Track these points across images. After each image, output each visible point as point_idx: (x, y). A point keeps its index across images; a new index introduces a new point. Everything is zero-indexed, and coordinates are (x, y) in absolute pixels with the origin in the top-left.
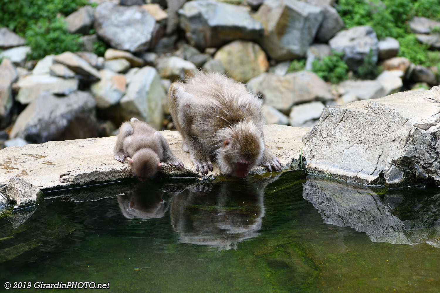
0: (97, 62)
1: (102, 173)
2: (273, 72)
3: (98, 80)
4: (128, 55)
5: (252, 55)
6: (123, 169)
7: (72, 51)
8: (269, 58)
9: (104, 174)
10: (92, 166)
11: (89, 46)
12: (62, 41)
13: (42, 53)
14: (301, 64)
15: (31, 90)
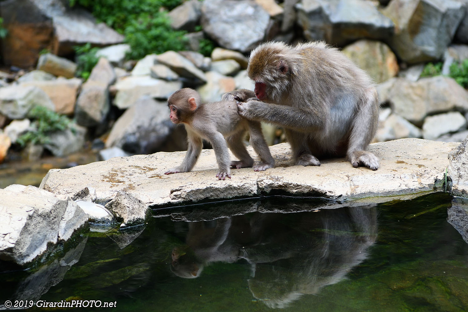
0: (203, 62)
1: (217, 189)
2: (404, 76)
3: (204, 83)
4: (238, 55)
5: (379, 57)
6: (240, 185)
7: (175, 50)
8: (399, 60)
9: (219, 191)
10: (206, 181)
11: (194, 45)
12: (164, 39)
13: (142, 51)
14: (437, 67)
15: (129, 93)
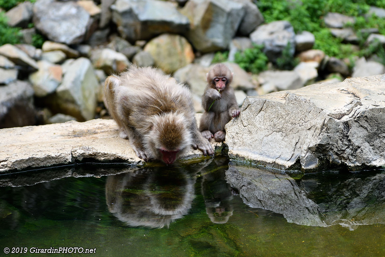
0: (35, 53)
1: (38, 159)
2: (199, 63)
3: (35, 70)
4: (64, 47)
6: (57, 155)
7: (12, 43)
9: (40, 160)
10: (29, 153)
11: (28, 39)
12: (3, 35)
14: (224, 56)
